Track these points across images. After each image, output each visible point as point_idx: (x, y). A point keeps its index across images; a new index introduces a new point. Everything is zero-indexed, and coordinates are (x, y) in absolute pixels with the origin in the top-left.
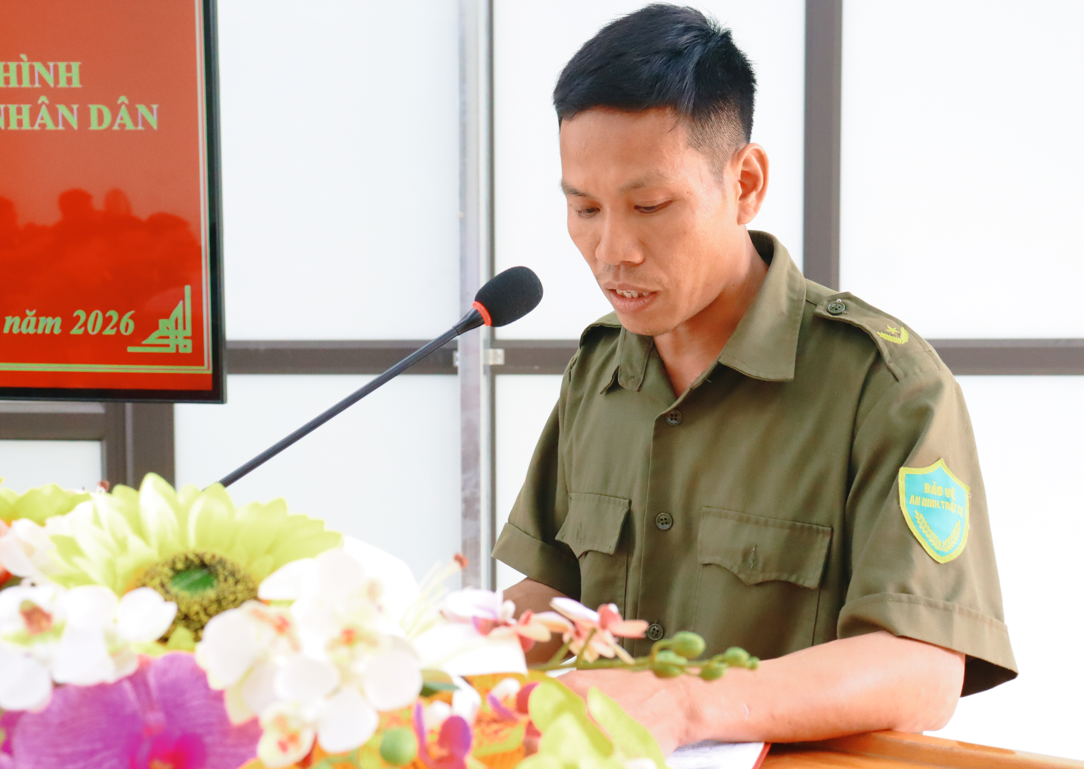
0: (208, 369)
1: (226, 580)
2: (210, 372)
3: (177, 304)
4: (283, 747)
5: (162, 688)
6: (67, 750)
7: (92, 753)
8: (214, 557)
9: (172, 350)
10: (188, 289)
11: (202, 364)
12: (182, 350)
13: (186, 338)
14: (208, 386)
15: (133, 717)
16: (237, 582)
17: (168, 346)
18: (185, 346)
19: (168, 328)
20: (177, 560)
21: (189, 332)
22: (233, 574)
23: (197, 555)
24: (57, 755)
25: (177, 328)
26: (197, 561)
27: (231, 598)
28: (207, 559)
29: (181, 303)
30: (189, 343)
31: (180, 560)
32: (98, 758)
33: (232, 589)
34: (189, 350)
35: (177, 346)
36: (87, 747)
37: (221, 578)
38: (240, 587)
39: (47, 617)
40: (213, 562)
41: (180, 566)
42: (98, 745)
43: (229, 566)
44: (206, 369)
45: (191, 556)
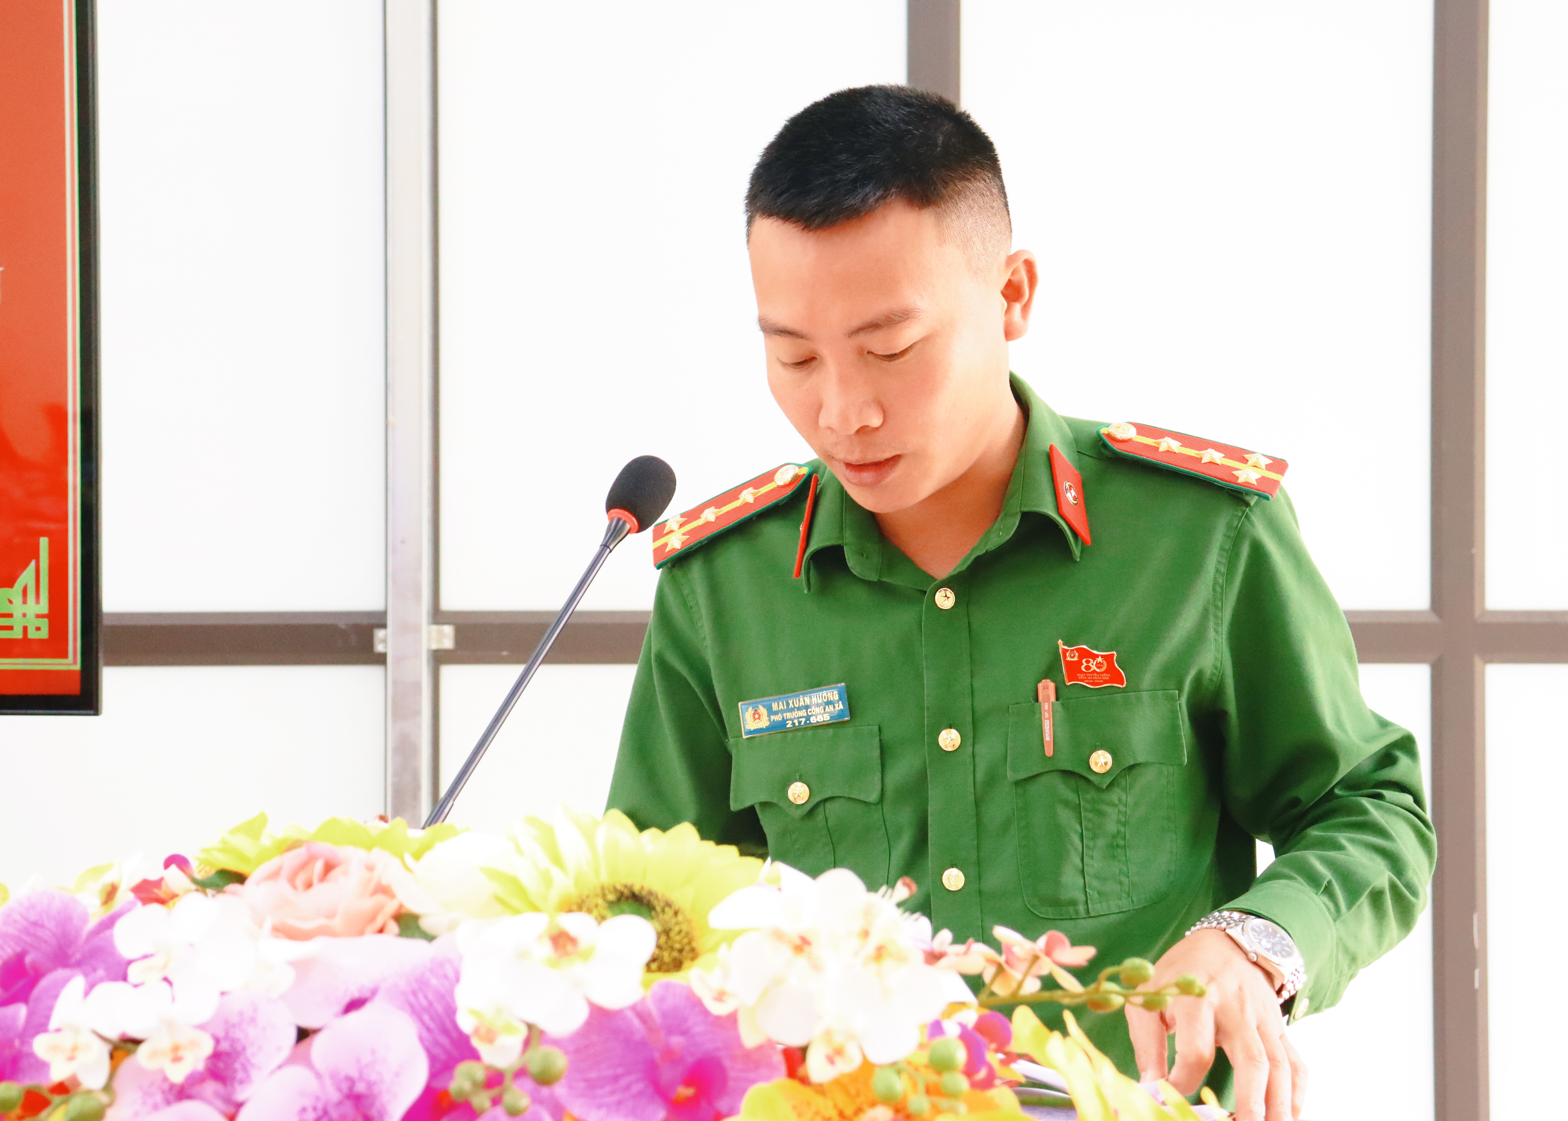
0: (75, 663)
1: (663, 911)
2: (78, 667)
3: (26, 565)
4: (831, 1060)
5: (664, 1015)
6: (593, 1075)
7: (616, 1078)
8: (642, 888)
9: (17, 634)
10: (44, 542)
11: (65, 655)
12: (32, 635)
13: (38, 616)
14: (74, 688)
15: (643, 1044)
16: (676, 913)
17: (11, 628)
18: (38, 629)
19: (10, 602)
20: (606, 892)
21: (44, 607)
22: (668, 904)
23: (626, 886)
24: (585, 1080)
25: (25, 602)
26: (626, 892)
27: (677, 929)
28: (636, 889)
29: (33, 564)
30: (44, 623)
31: (610, 892)
32: (623, 1082)
33: (674, 920)
34: (44, 634)
35: (25, 629)
36: (610, 1072)
37: (658, 909)
38: (680, 918)
39: (573, 941)
40: (644, 893)
41: (611, 897)
42: (620, 1071)
43: (660, 896)
44: (72, 663)
45: (619, 887)
